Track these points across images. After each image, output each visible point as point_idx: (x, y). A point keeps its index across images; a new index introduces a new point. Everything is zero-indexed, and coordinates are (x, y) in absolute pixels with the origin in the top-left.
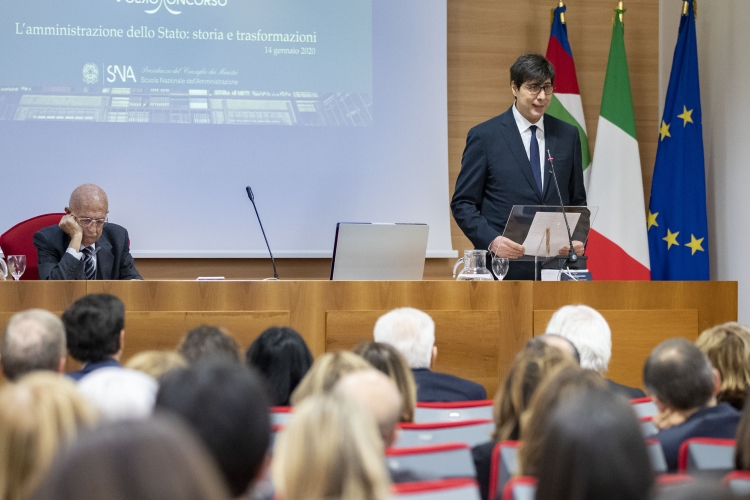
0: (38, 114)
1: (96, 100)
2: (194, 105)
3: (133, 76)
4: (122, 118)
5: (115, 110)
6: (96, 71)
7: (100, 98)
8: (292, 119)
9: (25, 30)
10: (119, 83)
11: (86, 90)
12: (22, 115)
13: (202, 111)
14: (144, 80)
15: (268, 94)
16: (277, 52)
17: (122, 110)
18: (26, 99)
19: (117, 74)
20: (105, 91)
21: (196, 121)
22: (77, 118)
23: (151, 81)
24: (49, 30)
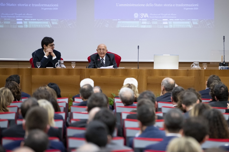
0: (122, 26)
1: (138, 22)
2: (164, 23)
3: (147, 16)
4: (144, 27)
5: (143, 25)
6: (138, 15)
7: (139, 22)
8: (191, 26)
9: (119, 5)
10: (144, 18)
11: (135, 20)
12: (118, 26)
13: (166, 25)
14: (150, 17)
15: (185, 20)
16: (187, 9)
17: (145, 25)
18: (119, 22)
19: (143, 16)
20: (140, 20)
21: (164, 27)
22: (133, 27)
23: (152, 17)
24: (125, 5)
